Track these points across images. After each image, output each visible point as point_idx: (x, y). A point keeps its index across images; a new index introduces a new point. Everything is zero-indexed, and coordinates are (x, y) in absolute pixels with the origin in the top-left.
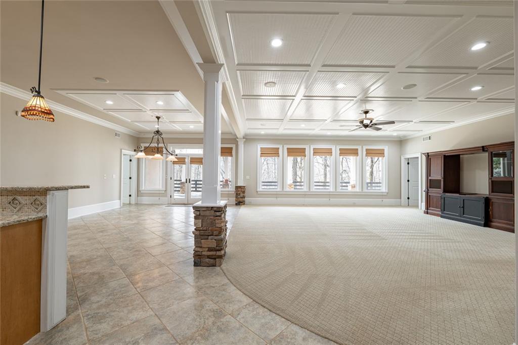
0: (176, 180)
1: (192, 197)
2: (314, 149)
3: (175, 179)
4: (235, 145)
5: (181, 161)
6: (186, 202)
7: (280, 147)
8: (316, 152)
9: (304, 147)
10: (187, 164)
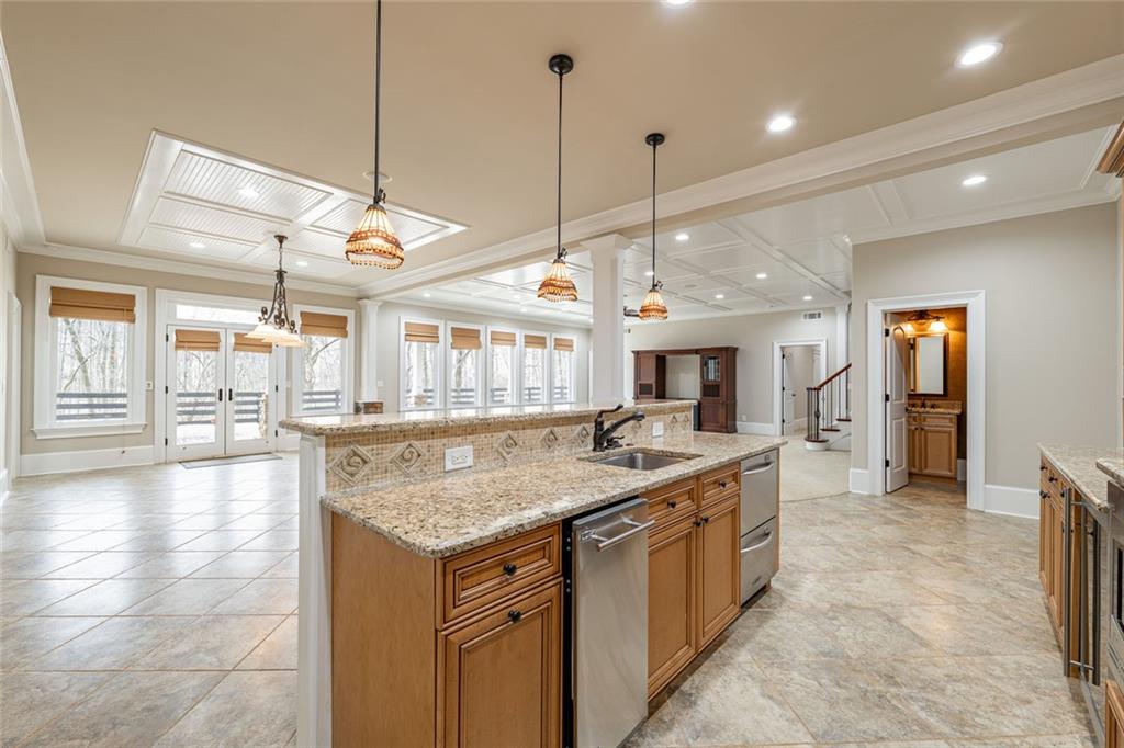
0: (180, 395)
1: (237, 438)
2: (492, 332)
3: (180, 390)
4: (353, 312)
5: (191, 339)
6: (222, 454)
7: (441, 324)
8: (496, 338)
9: (476, 328)
10: (222, 349)
